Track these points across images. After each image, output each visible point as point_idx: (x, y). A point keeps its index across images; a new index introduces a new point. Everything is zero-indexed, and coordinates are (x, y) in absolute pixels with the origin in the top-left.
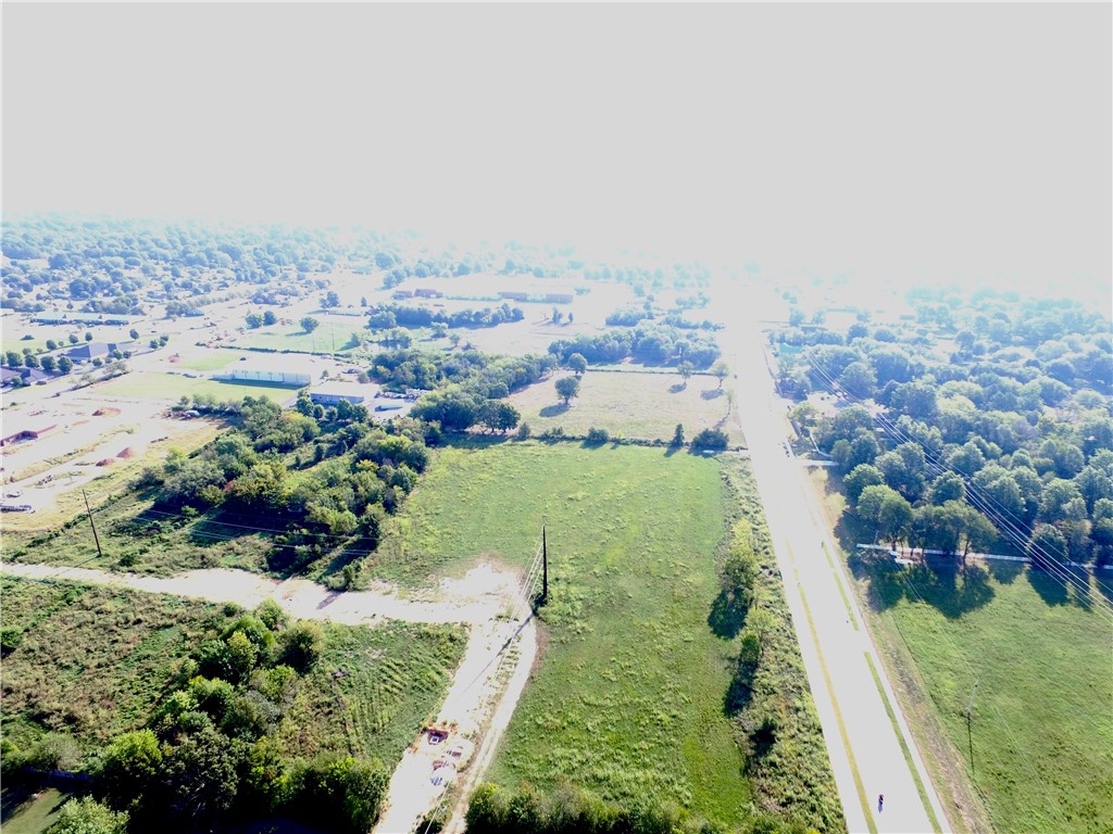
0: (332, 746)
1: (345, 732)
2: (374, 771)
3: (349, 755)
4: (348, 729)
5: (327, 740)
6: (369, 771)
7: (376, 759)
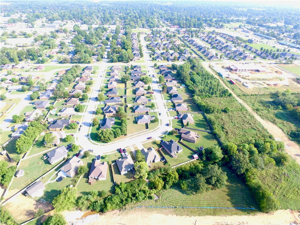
0: (270, 187)
1: (276, 188)
2: (276, 203)
3: (272, 193)
4: (277, 188)
5: (270, 184)
6: (274, 202)
7: (279, 201)
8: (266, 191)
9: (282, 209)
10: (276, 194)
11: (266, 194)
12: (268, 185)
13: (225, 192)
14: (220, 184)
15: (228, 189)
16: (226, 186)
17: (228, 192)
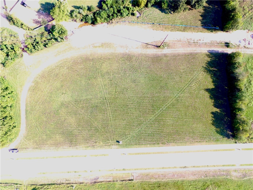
7: (243, 23)
8: (238, 13)
9: (241, 29)
10: (245, 17)
11: (236, 16)
12: (243, 8)
13: (200, 12)
14: (199, 5)
15: (204, 10)
16: (204, 7)
17: (203, 13)
